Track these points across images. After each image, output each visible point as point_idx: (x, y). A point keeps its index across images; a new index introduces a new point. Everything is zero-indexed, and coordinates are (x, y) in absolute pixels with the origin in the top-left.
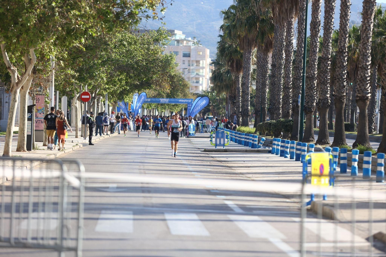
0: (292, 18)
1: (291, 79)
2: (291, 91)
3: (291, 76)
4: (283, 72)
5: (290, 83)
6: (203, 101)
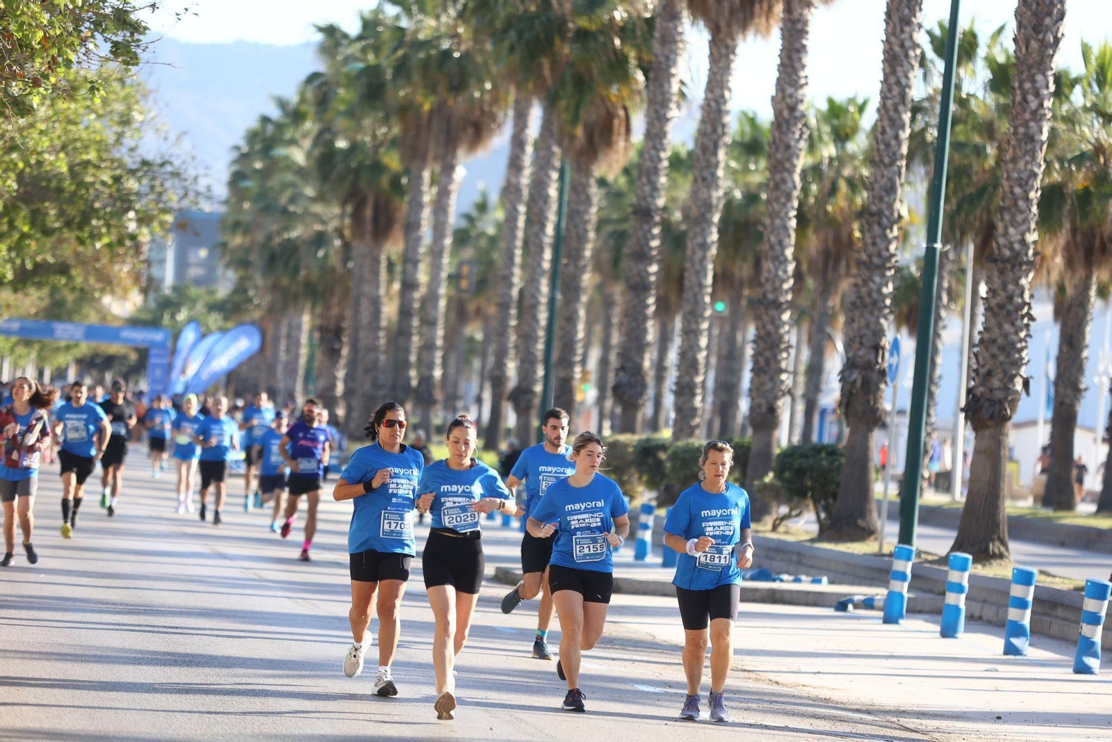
0: (809, 5)
1: (791, 268)
2: (786, 316)
3: (789, 252)
4: (715, 237)
5: (786, 286)
6: (236, 339)
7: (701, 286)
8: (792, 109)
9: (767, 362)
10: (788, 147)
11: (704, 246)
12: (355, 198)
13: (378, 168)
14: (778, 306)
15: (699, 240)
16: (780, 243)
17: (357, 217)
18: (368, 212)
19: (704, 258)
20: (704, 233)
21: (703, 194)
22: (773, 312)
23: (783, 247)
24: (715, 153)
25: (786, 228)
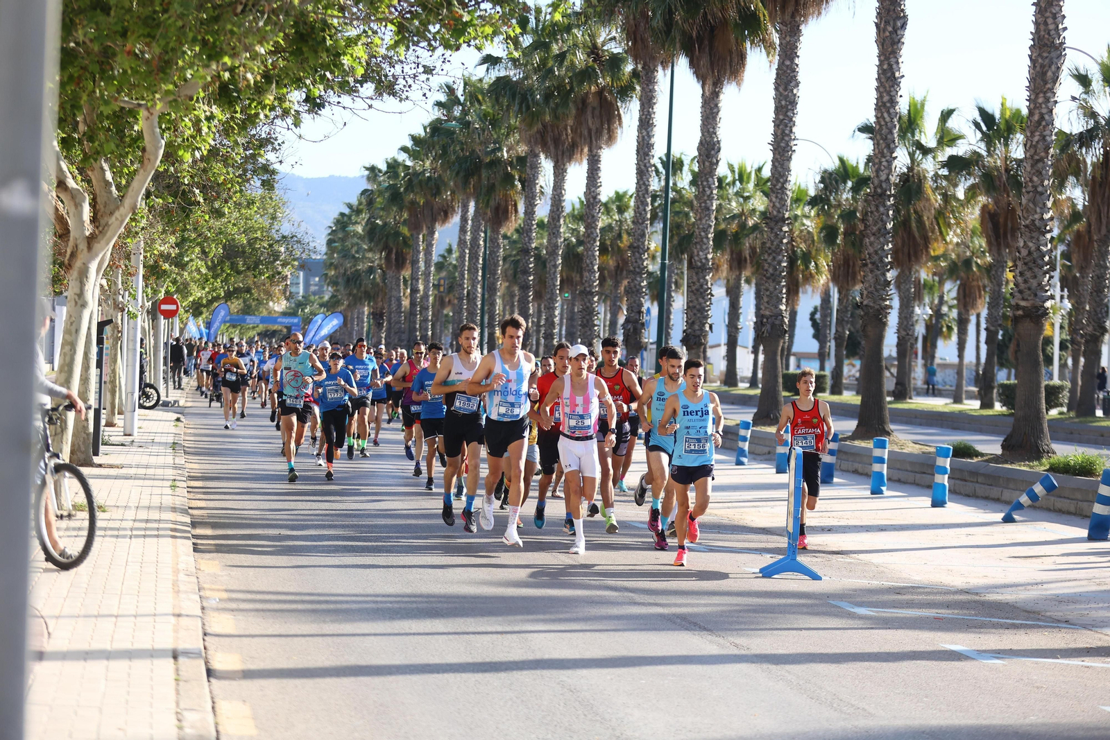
0: (601, 148)
1: (597, 275)
2: (596, 299)
3: (596, 267)
4: (560, 261)
5: (595, 284)
6: (331, 320)
7: (555, 286)
8: (595, 198)
9: (588, 321)
10: (593, 216)
11: (555, 266)
12: (386, 248)
13: (398, 234)
14: (592, 294)
15: (553, 263)
16: (592, 263)
17: (388, 258)
18: (393, 256)
19: (555, 272)
20: (555, 260)
21: (554, 240)
22: (589, 297)
23: (593, 266)
24: (559, 221)
25: (594, 256)
